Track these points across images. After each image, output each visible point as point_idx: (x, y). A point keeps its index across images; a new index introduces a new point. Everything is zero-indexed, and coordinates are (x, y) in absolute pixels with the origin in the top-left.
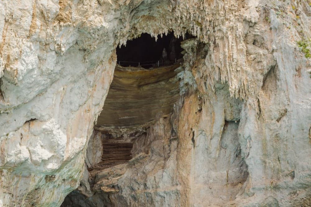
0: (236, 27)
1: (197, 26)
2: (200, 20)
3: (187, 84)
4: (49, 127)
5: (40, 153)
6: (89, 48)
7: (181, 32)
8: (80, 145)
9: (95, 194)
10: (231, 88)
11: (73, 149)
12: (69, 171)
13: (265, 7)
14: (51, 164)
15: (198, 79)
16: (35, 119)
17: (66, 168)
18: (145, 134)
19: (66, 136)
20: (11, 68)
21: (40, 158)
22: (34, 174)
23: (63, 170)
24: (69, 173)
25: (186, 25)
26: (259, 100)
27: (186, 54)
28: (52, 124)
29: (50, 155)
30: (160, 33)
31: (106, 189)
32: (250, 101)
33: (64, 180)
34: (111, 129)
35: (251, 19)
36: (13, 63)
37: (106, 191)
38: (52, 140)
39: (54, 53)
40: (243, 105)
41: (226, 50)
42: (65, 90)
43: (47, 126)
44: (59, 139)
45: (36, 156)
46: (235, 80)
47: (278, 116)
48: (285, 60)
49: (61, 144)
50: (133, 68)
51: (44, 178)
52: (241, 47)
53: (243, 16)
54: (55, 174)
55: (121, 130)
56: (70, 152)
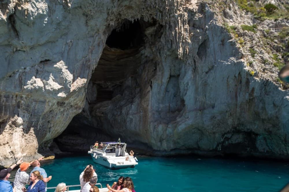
0: (183, 14)
1: (159, 13)
2: (161, 9)
3: (146, 57)
4: (59, 66)
5: (52, 85)
6: (89, 13)
7: (149, 18)
8: (82, 82)
9: (92, 117)
10: (179, 52)
11: (77, 84)
12: (75, 100)
13: (202, 2)
14: (61, 93)
15: (155, 51)
16: (48, 60)
17: (73, 97)
18: (121, 86)
19: (72, 75)
20: (22, 8)
21: (51, 88)
22: (48, 100)
23: (71, 99)
24: (75, 101)
25: (152, 13)
26: (195, 60)
27: (147, 39)
28: (61, 64)
29: (60, 87)
30: (135, 19)
31: (98, 114)
32: (189, 61)
33: (71, 106)
34: (102, 82)
35: (193, 9)
36: (24, 4)
37: (98, 115)
38: (61, 76)
39: (62, 7)
40: (184, 65)
41: (177, 29)
42: (72, 42)
43: (57, 65)
44: (67, 76)
45: (48, 86)
46: (181, 48)
47: (207, 70)
48: (214, 35)
49: (69, 80)
50: (115, 49)
51: (56, 104)
52: (186, 27)
53: (188, 8)
54: (65, 101)
55: (107, 83)
56: (75, 86)
